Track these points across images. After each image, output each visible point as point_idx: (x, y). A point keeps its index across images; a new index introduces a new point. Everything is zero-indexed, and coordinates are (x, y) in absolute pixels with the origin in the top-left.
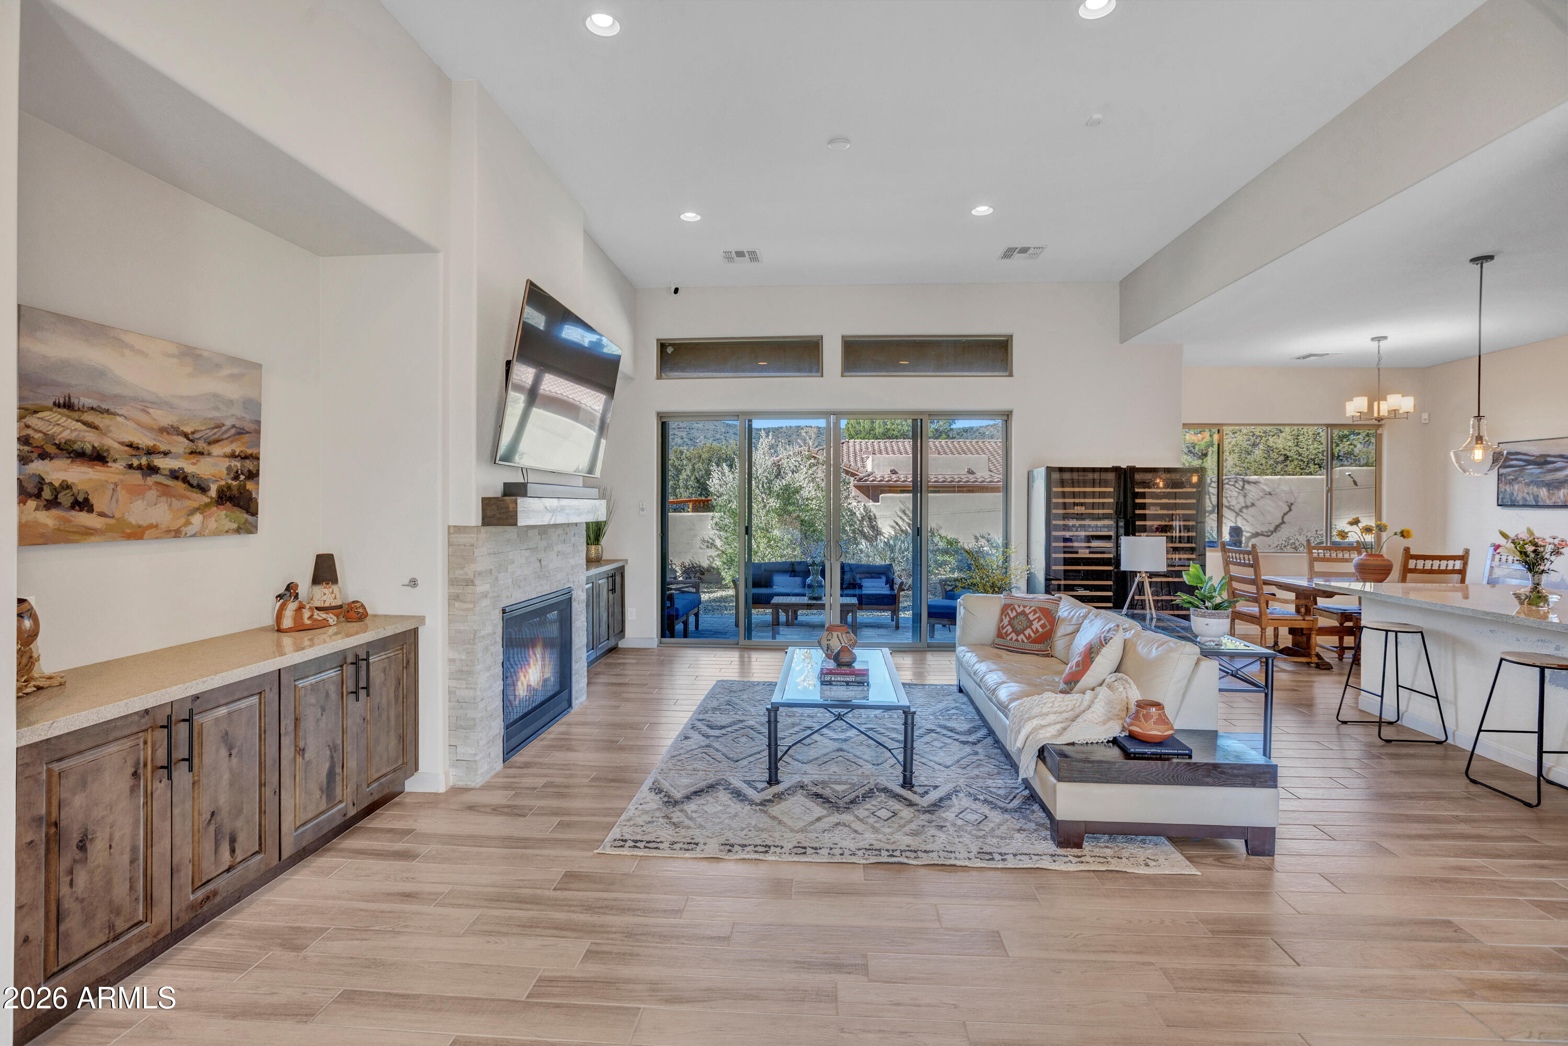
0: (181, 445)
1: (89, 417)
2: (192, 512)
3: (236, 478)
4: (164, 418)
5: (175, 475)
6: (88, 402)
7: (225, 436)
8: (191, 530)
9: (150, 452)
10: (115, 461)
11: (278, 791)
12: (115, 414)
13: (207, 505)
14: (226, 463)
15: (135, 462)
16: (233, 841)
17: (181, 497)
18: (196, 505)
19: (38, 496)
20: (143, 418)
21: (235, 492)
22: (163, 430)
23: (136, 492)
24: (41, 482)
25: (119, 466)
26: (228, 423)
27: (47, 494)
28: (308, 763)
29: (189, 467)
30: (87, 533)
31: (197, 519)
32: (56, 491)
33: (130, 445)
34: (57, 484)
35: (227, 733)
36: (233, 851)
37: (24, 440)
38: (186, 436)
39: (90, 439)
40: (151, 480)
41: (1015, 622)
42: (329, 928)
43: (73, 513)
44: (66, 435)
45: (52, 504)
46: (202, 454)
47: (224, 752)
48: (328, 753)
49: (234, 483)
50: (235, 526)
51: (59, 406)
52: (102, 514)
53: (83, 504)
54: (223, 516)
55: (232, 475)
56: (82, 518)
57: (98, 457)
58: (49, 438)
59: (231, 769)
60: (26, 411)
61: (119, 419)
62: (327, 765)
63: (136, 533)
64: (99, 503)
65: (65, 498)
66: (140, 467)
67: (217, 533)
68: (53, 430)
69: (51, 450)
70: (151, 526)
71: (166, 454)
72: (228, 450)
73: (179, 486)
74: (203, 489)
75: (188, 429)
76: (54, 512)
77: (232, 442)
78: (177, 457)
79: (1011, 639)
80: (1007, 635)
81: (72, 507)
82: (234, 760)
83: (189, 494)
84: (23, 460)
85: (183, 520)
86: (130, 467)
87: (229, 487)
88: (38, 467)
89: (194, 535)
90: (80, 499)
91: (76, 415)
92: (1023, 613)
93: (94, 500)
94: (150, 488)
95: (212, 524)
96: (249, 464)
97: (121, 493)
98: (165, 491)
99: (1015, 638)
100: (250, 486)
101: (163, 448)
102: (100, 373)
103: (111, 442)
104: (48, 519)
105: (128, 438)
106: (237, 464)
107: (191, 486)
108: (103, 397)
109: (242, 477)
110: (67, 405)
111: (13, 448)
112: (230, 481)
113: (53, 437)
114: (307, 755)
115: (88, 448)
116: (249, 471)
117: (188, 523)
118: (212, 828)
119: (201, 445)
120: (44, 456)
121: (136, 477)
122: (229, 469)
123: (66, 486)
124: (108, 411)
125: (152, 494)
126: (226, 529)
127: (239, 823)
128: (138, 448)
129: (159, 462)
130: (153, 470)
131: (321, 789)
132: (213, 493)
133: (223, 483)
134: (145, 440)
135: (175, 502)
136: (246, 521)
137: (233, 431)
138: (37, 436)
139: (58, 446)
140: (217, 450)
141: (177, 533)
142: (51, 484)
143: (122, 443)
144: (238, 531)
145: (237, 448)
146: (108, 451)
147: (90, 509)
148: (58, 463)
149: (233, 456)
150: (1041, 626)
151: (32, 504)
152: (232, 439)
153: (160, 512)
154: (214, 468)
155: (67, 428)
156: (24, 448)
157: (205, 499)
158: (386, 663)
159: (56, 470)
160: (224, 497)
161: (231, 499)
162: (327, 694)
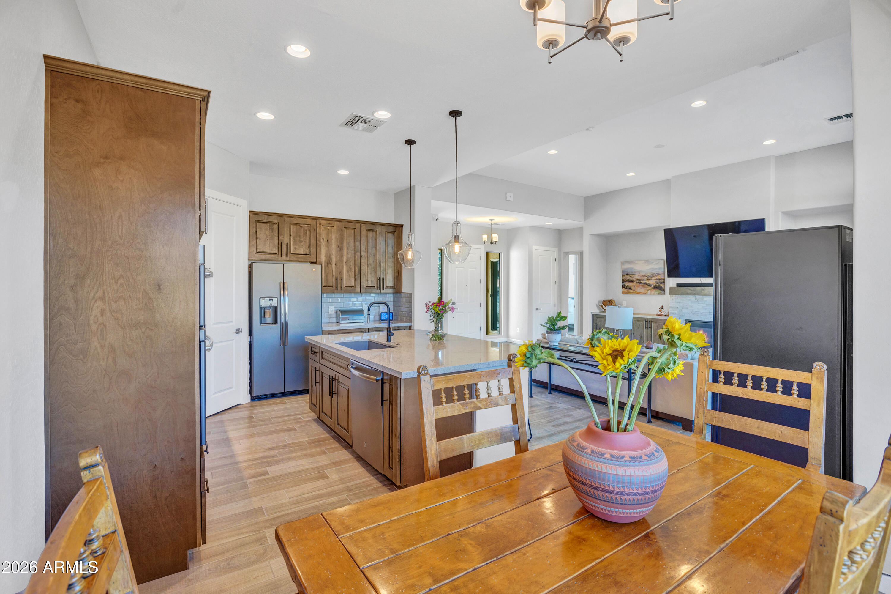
0: (646, 278)
1: (631, 275)
3: (658, 283)
4: (642, 274)
5: (645, 284)
6: (630, 273)
8: (648, 293)
9: (640, 280)
14: (655, 281)
17: (646, 287)
18: (649, 289)
20: (639, 274)
22: (642, 276)
23: (638, 287)
24: (625, 285)
26: (655, 273)
29: (647, 282)
30: (631, 293)
31: (649, 291)
37: (623, 280)
39: (631, 279)
40: (640, 285)
45: (626, 288)
49: (658, 285)
52: (633, 290)
53: (630, 289)
54: (655, 291)
56: (630, 291)
57: (632, 281)
58: (626, 279)
60: (623, 276)
61: (635, 275)
63: (638, 293)
65: (628, 288)
67: (654, 294)
69: (627, 281)
70: (641, 292)
72: (656, 278)
73: (646, 285)
74: (650, 286)
75: (647, 275)
78: (645, 280)
83: (648, 287)
84: (623, 282)
85: (647, 291)
86: (637, 282)
88: (624, 283)
93: (632, 288)
95: (653, 292)
96: (662, 281)
97: (636, 287)
98: (643, 286)
100: (661, 285)
101: (643, 279)
102: (632, 268)
103: (634, 279)
104: (626, 290)
105: (636, 278)
106: (658, 281)
107: (648, 285)
108: (633, 272)
110: (628, 274)
111: (621, 281)
114: (634, 335)
119: (650, 278)
120: (625, 282)
121: (638, 284)
122: (656, 282)
123: (628, 286)
124: (633, 274)
125: (641, 287)
126: (656, 293)
129: (642, 281)
130: (641, 283)
132: (653, 286)
133: (655, 285)
134: (639, 278)
135: (645, 289)
136: (661, 292)
137: (657, 274)
140: (653, 278)
141: (645, 294)
144: (659, 294)
145: (658, 277)
148: (627, 283)
149: (657, 279)
151: (624, 288)
152: (656, 276)
153: (642, 290)
154: (653, 282)
155: (628, 277)
156: (624, 281)
157: (651, 288)
158: (658, 325)
159: (627, 284)
160: (655, 287)
161: (657, 288)
162: (639, 325)
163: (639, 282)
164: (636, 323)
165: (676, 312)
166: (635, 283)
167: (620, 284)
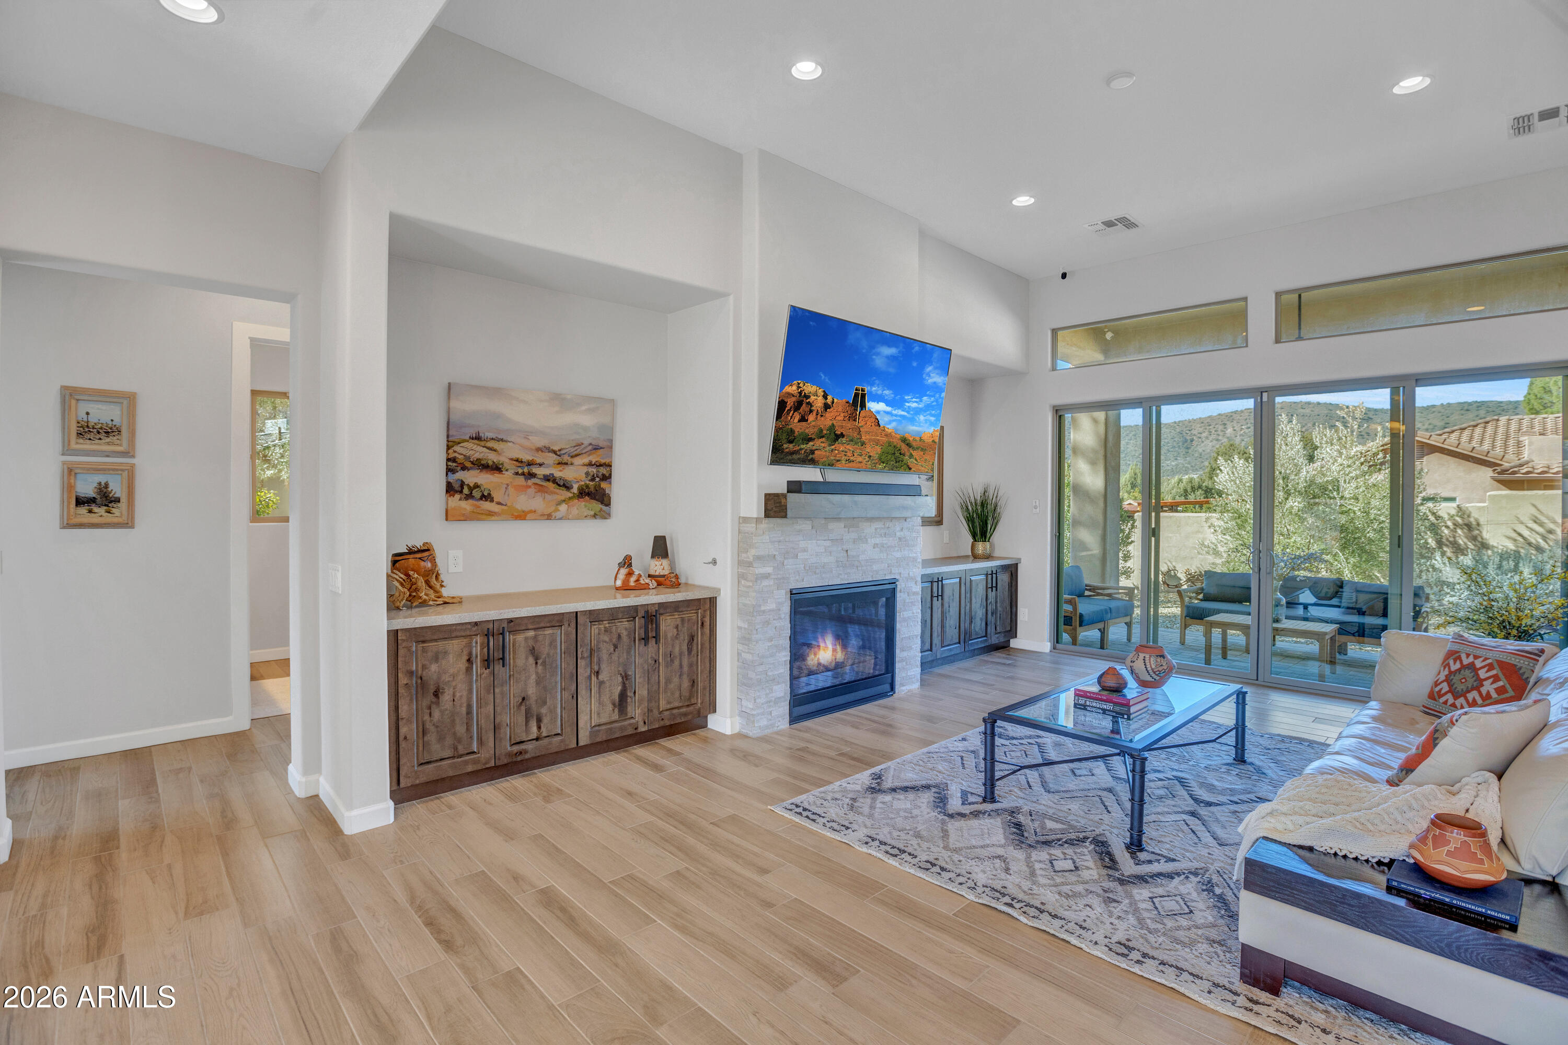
0: (551, 459)
1: (490, 444)
2: (560, 503)
3: (593, 479)
4: (540, 442)
5: (547, 478)
6: (490, 435)
7: (584, 451)
8: (558, 515)
9: (530, 464)
10: (507, 470)
11: (575, 696)
12: (506, 441)
13: (570, 498)
14: (585, 469)
15: (520, 471)
16: (539, 720)
17: (552, 493)
18: (563, 498)
19: (461, 492)
20: (524, 443)
21: (592, 489)
22: (539, 450)
23: (523, 489)
24: (462, 484)
25: (509, 474)
26: (586, 442)
27: (466, 491)
28: (601, 683)
29: (558, 473)
30: (491, 514)
31: (563, 508)
32: (471, 489)
33: (517, 460)
34: (472, 485)
35: (534, 648)
36: (539, 728)
37: (449, 460)
38: (555, 452)
39: (492, 457)
40: (530, 482)
41: (1456, 679)
42: (572, 796)
43: (481, 502)
44: (477, 456)
45: (469, 496)
46: (566, 464)
47: (531, 660)
48: (620, 679)
49: (591, 483)
50: (592, 513)
51: (473, 439)
52: (499, 503)
53: (487, 497)
54: (583, 507)
55: (589, 478)
56: (486, 505)
57: (497, 468)
58: (467, 458)
59: (537, 673)
60: (451, 445)
61: (509, 444)
62: (620, 688)
63: (521, 516)
64: (497, 496)
65: (477, 494)
66: (523, 474)
67: (578, 518)
68: (469, 453)
69: (468, 465)
70: (531, 512)
71: (540, 465)
72: (586, 460)
73: (550, 485)
74: (566, 486)
75: (556, 448)
76: (470, 501)
77: (589, 455)
78: (548, 466)
79: (1446, 702)
80: (1440, 696)
81: (481, 499)
82: (540, 668)
83: (558, 491)
84: (449, 471)
85: (553, 508)
86: (517, 474)
87: (587, 486)
88: (460, 475)
89: (561, 519)
90: (486, 494)
91: (482, 443)
92: (1472, 667)
93: (494, 494)
94: (530, 487)
95: (575, 511)
96: (603, 470)
97: (511, 490)
98: (541, 489)
99: (1451, 701)
100: (604, 485)
101: (539, 461)
103: (503, 459)
104: (467, 505)
105: (515, 456)
106: (593, 470)
107: (559, 485)
109: (597, 479)
110: (478, 438)
112: (588, 482)
113: (469, 457)
114: (600, 677)
115: (490, 463)
116: (603, 475)
117: (558, 510)
118: (523, 708)
119: (566, 458)
120: (464, 468)
121: (521, 480)
122: (587, 474)
123: (477, 486)
124: (502, 440)
125: (532, 491)
126: (585, 514)
127: (544, 710)
128: (522, 462)
129: (535, 470)
130: (532, 475)
131: (614, 704)
132: (575, 490)
133: (583, 483)
134: (526, 457)
135: (548, 497)
136: (601, 509)
137: (590, 447)
138: (460, 457)
139: (472, 463)
140: (578, 461)
141: (549, 517)
142: (468, 485)
143: (512, 459)
144: (595, 516)
145: (594, 459)
146: (502, 464)
147: (492, 501)
148: (472, 472)
149: (590, 464)
150: (1496, 689)
151: (457, 496)
152: (589, 453)
153: (537, 502)
154: (576, 474)
155: (477, 452)
156: (453, 465)
157: (570, 495)
158: (679, 622)
159: (471, 477)
160: (584, 493)
161: (589, 494)
162: (619, 636)
163: (526, 469)
164: (606, 630)
165: (769, 570)
166: (508, 476)
167: (436, 478)
